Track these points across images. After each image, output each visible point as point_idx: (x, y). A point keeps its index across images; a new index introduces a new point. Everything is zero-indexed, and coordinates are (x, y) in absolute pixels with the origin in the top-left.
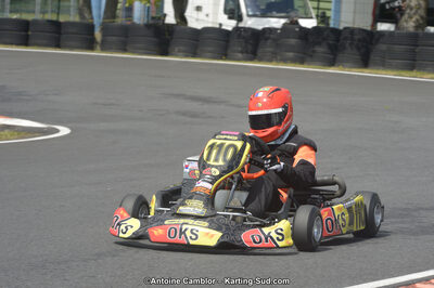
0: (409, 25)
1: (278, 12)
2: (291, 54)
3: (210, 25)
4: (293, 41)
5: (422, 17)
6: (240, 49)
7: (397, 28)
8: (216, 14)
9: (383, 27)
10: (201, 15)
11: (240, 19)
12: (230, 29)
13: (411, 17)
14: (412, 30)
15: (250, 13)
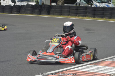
0: (60, 3)
1: (25, 1)
2: (29, 12)
3: (7, 5)
4: (29, 8)
5: (63, 1)
6: (15, 11)
7: (57, 4)
8: (9, 1)
9: (53, 4)
10: (5, 2)
11: (15, 3)
12: (13, 5)
13: (60, 2)
14: (60, 5)
15: (18, 1)
